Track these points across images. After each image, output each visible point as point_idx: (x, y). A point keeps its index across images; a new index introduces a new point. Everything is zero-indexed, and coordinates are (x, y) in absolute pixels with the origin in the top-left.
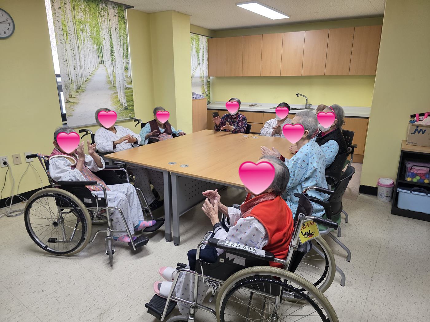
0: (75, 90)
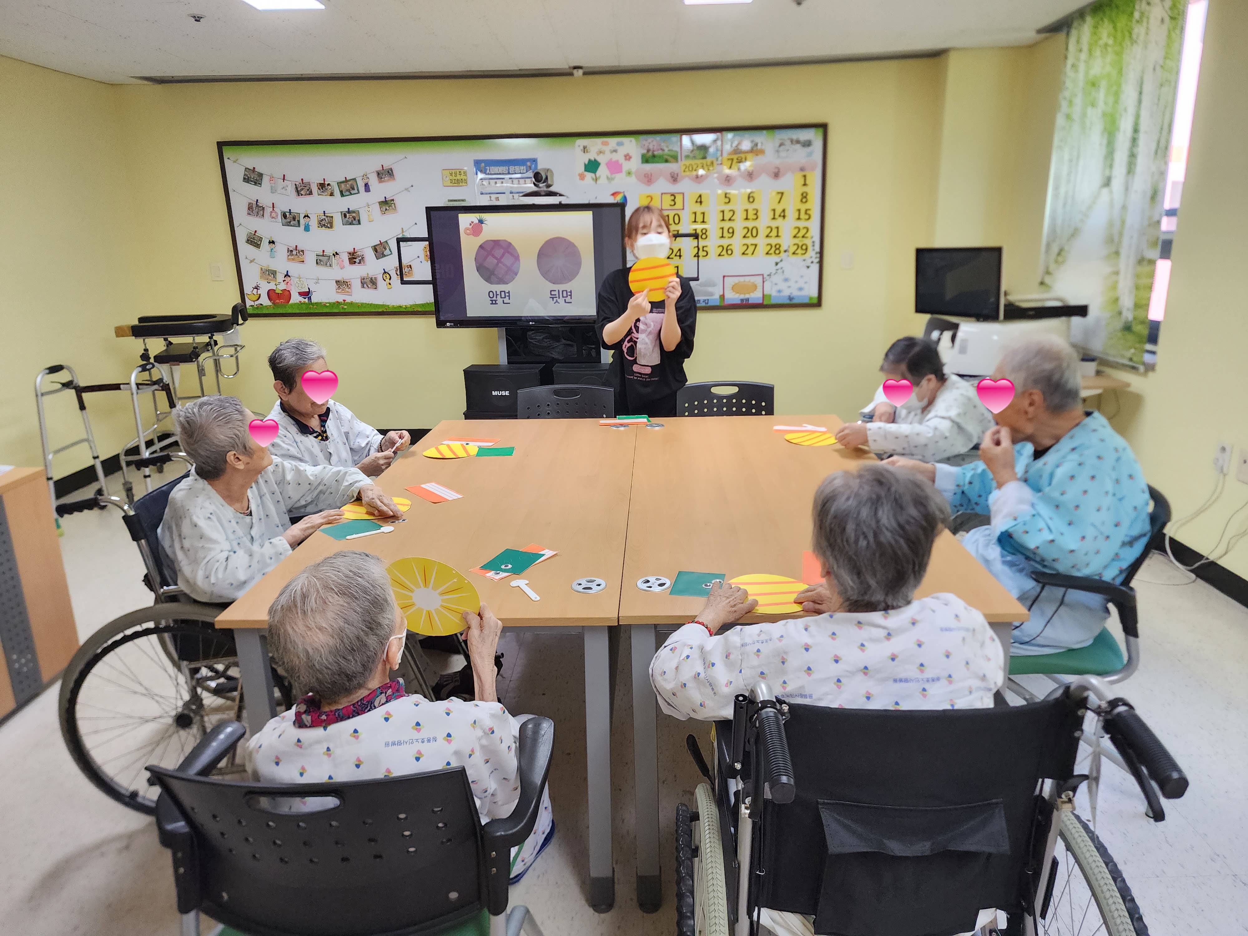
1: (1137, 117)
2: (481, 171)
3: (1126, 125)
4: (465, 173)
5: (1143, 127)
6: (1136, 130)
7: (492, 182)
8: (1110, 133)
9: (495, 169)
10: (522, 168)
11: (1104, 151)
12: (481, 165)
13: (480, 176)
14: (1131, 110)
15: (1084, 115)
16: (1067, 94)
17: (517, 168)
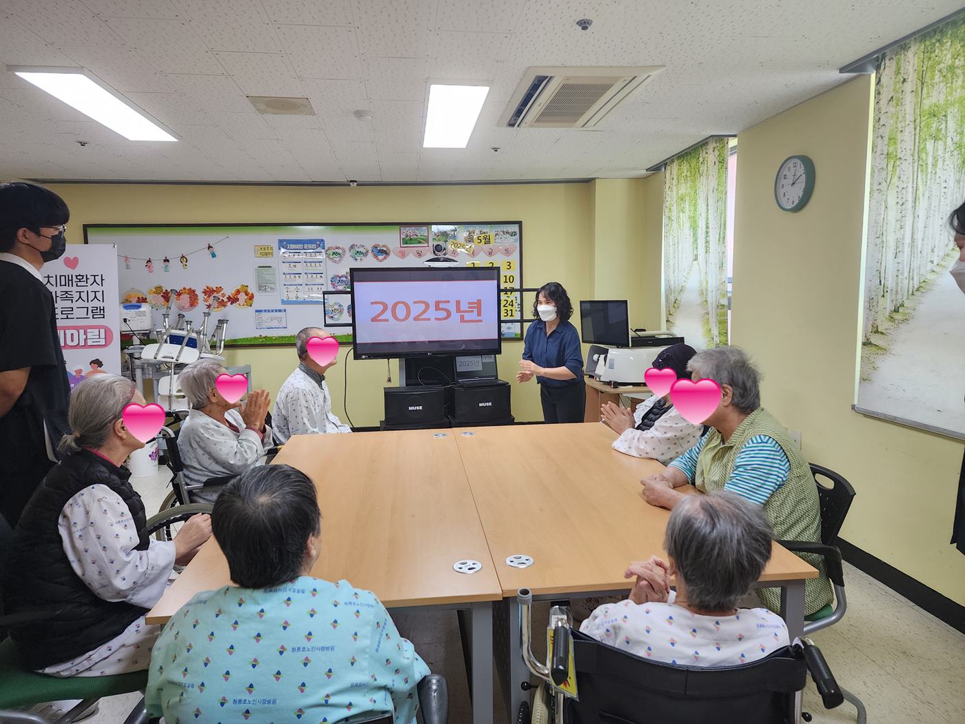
0: (887, 314)
1: (707, 219)
2: (283, 247)
3: (702, 224)
4: (271, 248)
5: (710, 226)
6: (707, 227)
7: (293, 254)
8: (694, 228)
9: (293, 246)
10: (313, 245)
11: (692, 240)
12: (283, 244)
13: (283, 250)
14: (704, 215)
15: (679, 217)
16: (667, 204)
17: (310, 246)
